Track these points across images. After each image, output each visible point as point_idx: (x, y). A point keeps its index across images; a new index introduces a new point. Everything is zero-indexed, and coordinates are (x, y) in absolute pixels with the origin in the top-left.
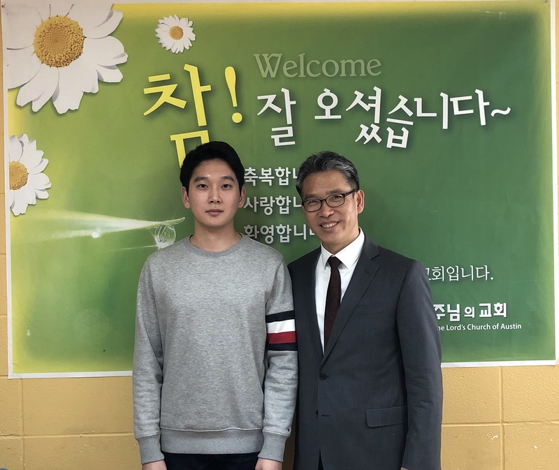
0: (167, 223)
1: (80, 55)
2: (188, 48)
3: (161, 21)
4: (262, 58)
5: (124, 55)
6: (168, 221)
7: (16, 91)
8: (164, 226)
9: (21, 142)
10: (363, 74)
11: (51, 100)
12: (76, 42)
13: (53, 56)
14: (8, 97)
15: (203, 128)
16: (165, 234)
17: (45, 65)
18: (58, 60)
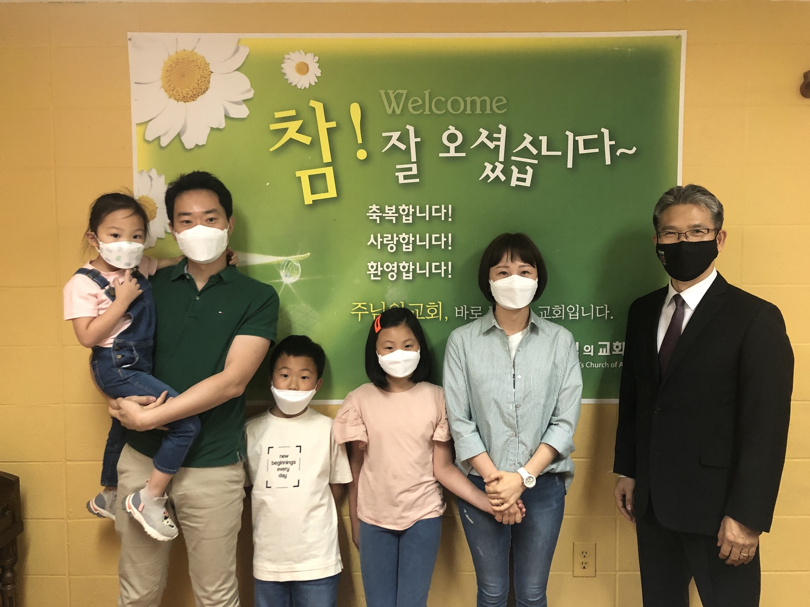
0: (292, 258)
1: (207, 90)
2: (314, 84)
3: (286, 56)
4: (387, 95)
5: (249, 91)
6: (293, 257)
7: (144, 126)
8: (289, 262)
9: (150, 176)
10: (488, 111)
11: (179, 136)
12: (203, 77)
13: (181, 91)
14: (136, 131)
15: (328, 165)
16: (291, 268)
17: (172, 100)
18: (185, 95)
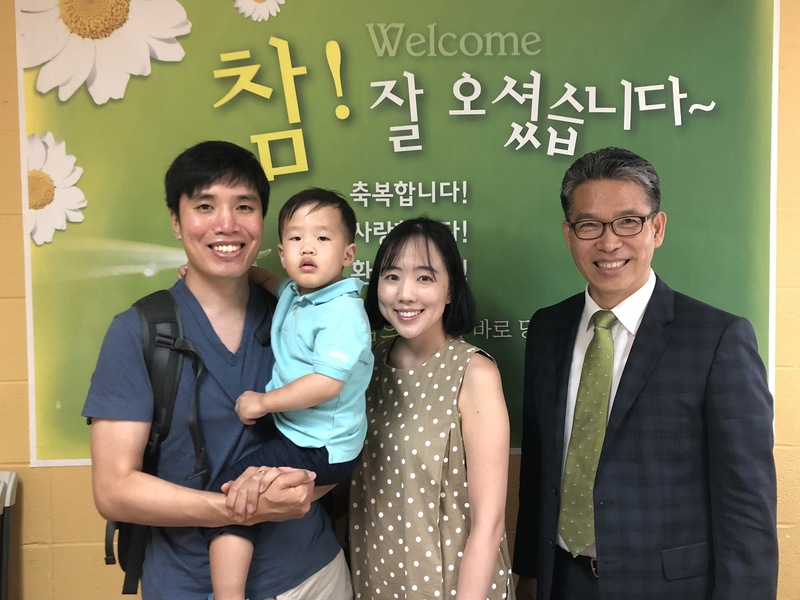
1: (125, 21)
2: (275, 15)
4: (377, 31)
5: (185, 24)
7: (35, 72)
9: (44, 143)
10: (516, 52)
11: (85, 86)
12: (118, 3)
13: (87, 23)
14: (24, 81)
15: (295, 126)
17: (75, 36)
18: (93, 29)
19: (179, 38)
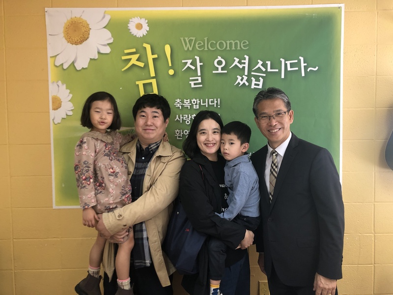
1: (88, 38)
2: (145, 35)
3: (131, 20)
4: (185, 40)
5: (111, 39)
7: (54, 58)
9: (58, 85)
10: (239, 48)
11: (73, 63)
12: (86, 31)
13: (73, 39)
14: (50, 61)
15: (153, 78)
17: (69, 44)
18: (76, 41)
19: (108, 44)
